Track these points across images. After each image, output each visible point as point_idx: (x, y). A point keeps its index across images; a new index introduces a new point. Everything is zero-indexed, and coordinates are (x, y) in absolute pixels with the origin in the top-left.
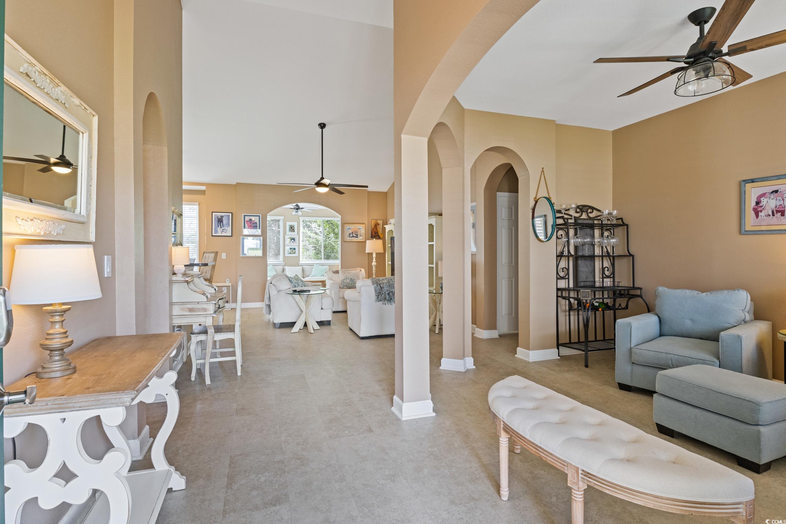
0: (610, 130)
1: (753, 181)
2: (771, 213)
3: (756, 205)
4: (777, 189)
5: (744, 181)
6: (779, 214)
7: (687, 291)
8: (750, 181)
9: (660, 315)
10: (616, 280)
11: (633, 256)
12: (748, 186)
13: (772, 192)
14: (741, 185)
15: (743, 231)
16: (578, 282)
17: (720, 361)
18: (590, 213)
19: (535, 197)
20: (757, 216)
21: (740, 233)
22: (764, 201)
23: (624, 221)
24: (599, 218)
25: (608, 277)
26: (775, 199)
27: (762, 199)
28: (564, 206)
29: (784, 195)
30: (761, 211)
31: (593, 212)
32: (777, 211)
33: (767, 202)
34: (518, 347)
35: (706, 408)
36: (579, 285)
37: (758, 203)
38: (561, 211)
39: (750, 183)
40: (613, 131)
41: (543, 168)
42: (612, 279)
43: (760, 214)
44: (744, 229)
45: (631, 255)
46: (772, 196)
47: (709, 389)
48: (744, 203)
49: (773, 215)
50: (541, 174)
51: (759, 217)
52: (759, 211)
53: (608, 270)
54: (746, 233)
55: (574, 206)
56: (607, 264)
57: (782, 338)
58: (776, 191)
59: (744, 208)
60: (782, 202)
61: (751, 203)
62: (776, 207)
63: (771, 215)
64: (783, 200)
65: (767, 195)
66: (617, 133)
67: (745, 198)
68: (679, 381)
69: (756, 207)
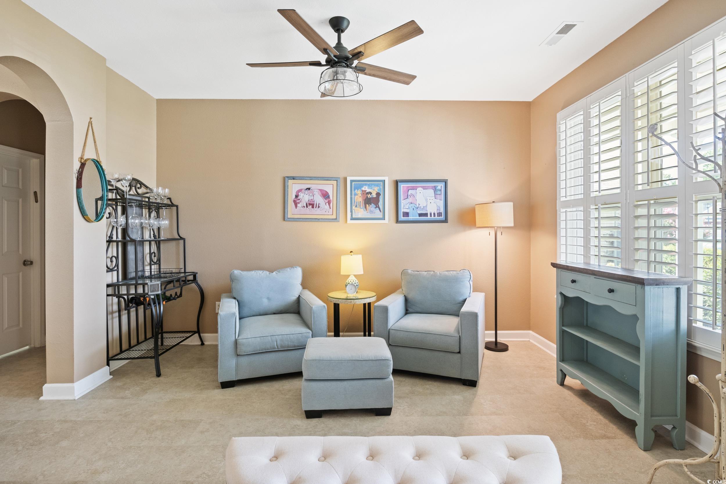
0: (155, 98)
1: (294, 178)
2: (305, 206)
3: (295, 198)
4: (309, 187)
5: (288, 177)
6: (311, 206)
7: (261, 272)
8: (292, 178)
9: (239, 299)
10: (162, 267)
11: (184, 240)
12: (291, 182)
13: (307, 189)
14: (285, 180)
15: (286, 218)
16: (128, 273)
17: (312, 331)
18: (138, 188)
19: (80, 156)
20: (296, 207)
21: (284, 219)
22: (301, 195)
23: (172, 201)
24: (146, 195)
25: (155, 263)
26: (308, 194)
27: (299, 193)
28: (116, 176)
29: (314, 192)
30: (299, 203)
31: (141, 187)
32: (310, 204)
33: (303, 196)
34: (46, 383)
35: (353, 378)
36: (129, 277)
37: (297, 196)
38: (111, 182)
39: (292, 179)
40: (157, 99)
41: (91, 118)
42: (158, 265)
43: (298, 205)
44: (287, 217)
45: (181, 238)
46: (307, 192)
47: (355, 360)
48: (287, 195)
49: (307, 207)
50: (89, 125)
51: (298, 208)
52: (297, 203)
53: (155, 256)
54: (288, 219)
55: (129, 177)
56: (154, 248)
57: (336, 301)
58: (309, 189)
59: (287, 200)
60: (312, 198)
61: (291, 196)
62: (309, 201)
63: (306, 207)
64: (313, 196)
65: (303, 190)
66: (161, 102)
67: (288, 191)
68: (327, 361)
69: (295, 199)
